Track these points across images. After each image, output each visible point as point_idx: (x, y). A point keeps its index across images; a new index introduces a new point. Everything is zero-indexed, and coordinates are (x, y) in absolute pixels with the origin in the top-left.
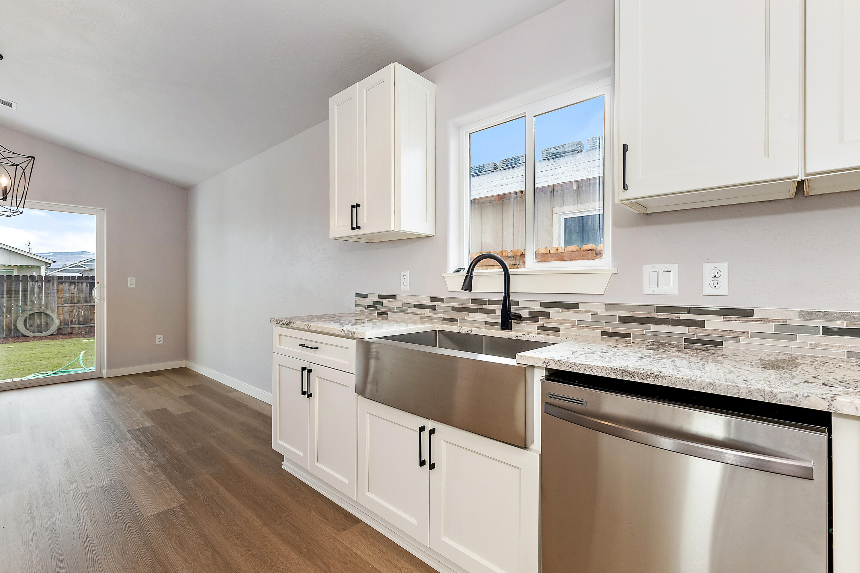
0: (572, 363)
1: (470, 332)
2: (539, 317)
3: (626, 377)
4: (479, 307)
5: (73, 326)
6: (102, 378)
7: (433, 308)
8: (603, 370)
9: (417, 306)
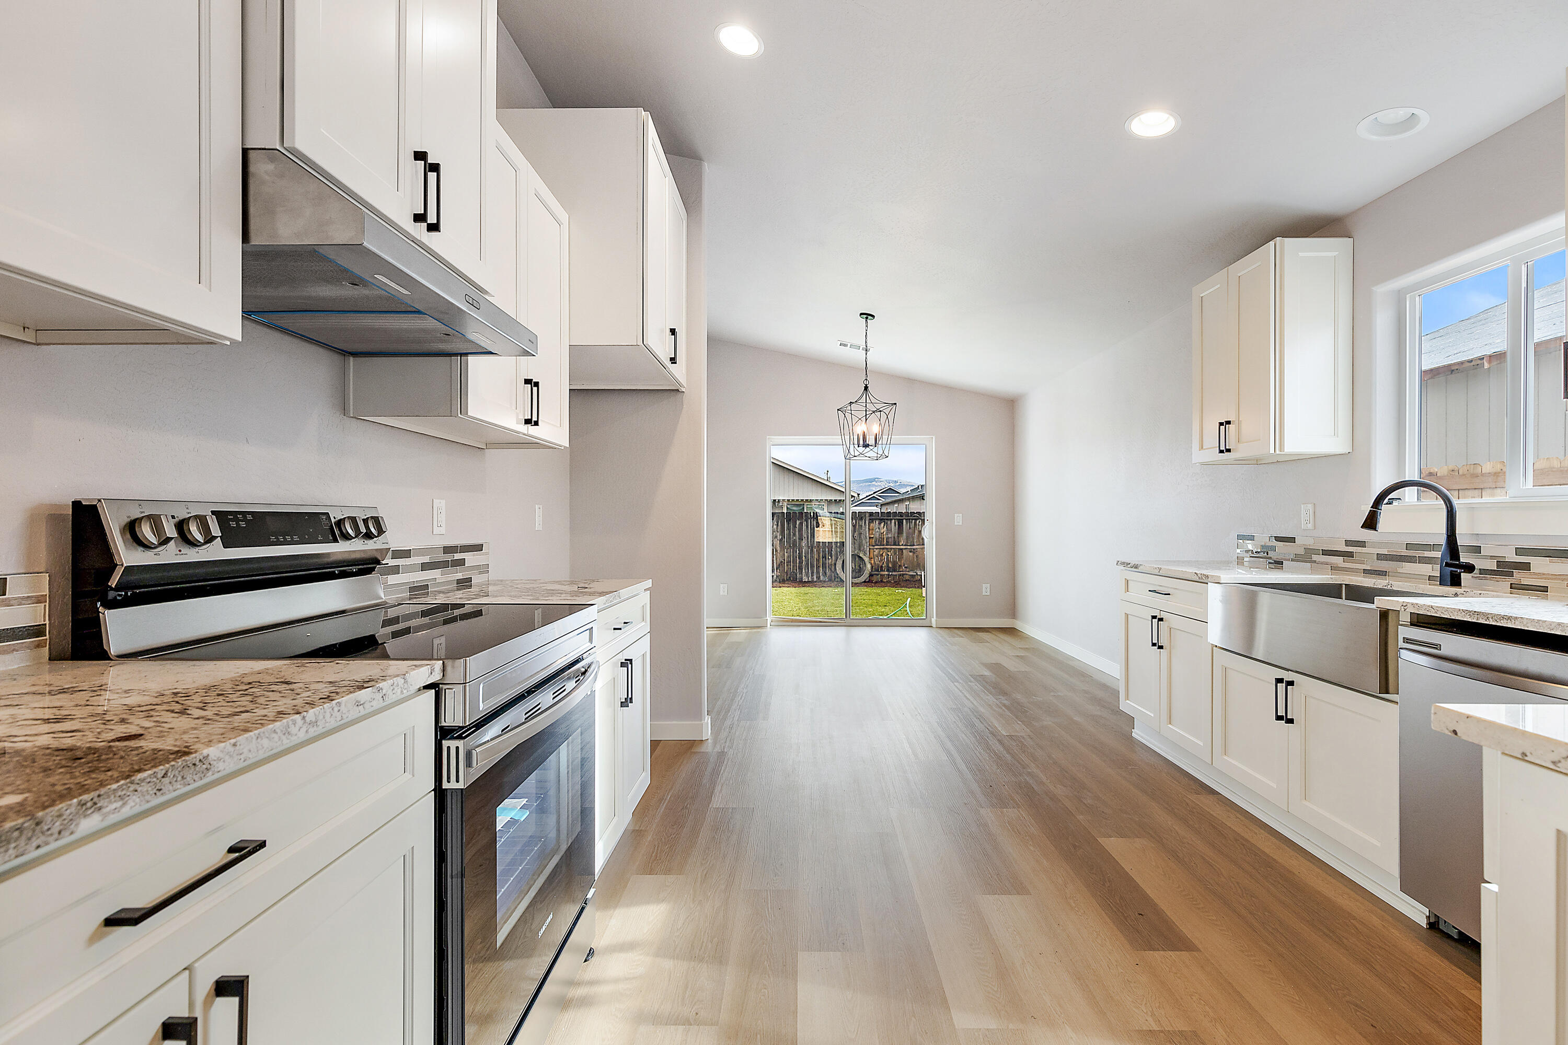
0: (1429, 606)
1: (1389, 586)
2: (1514, 571)
3: (1481, 619)
4: (1418, 554)
5: (882, 573)
6: (931, 626)
7: (1350, 555)
8: (1459, 612)
9: (1326, 553)
